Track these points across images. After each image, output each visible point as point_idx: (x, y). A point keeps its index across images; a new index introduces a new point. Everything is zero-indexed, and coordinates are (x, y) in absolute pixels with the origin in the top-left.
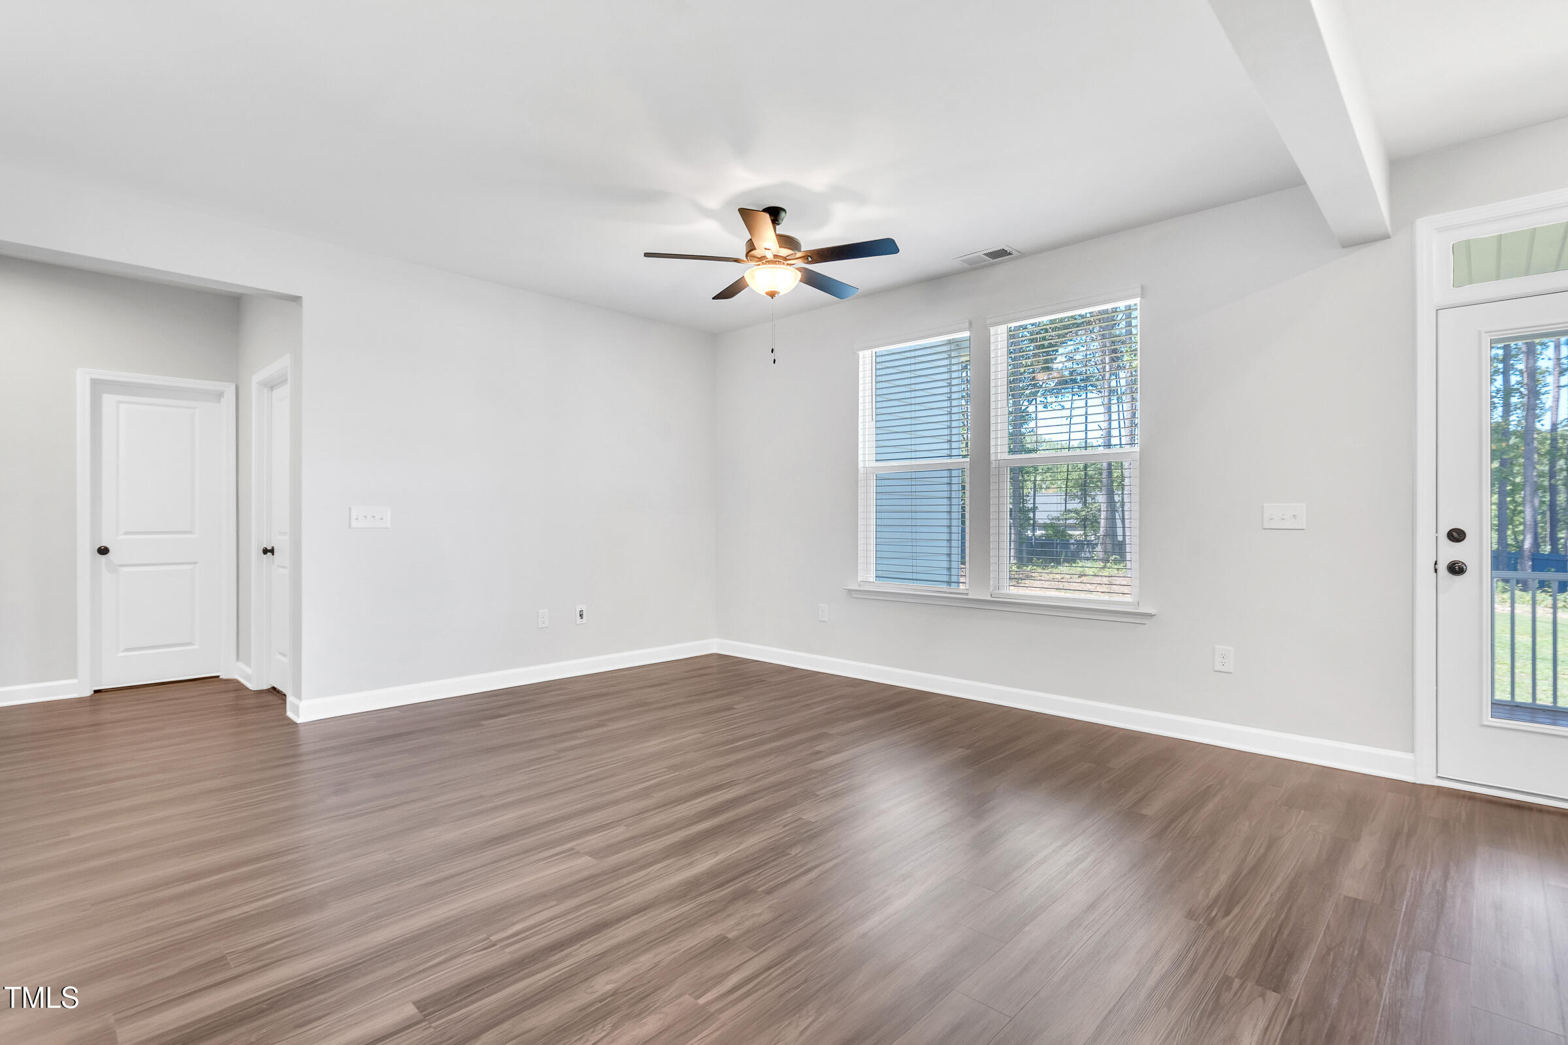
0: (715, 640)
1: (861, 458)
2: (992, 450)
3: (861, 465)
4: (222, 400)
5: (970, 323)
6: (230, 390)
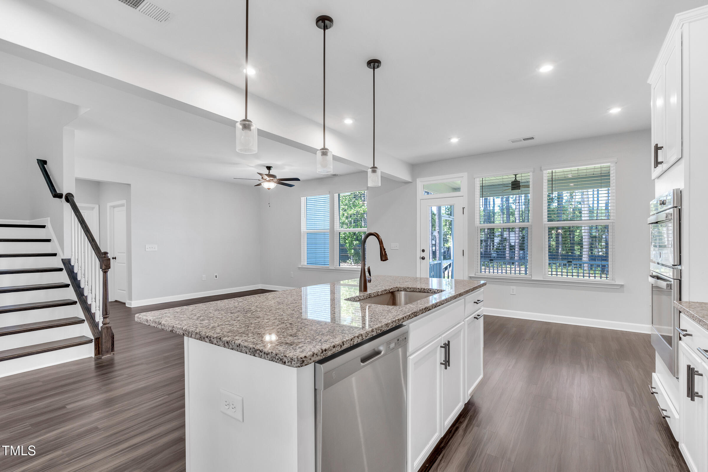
0: (260, 285)
1: (302, 229)
2: (335, 228)
3: (302, 231)
4: (94, 210)
5: (329, 192)
6: (97, 207)
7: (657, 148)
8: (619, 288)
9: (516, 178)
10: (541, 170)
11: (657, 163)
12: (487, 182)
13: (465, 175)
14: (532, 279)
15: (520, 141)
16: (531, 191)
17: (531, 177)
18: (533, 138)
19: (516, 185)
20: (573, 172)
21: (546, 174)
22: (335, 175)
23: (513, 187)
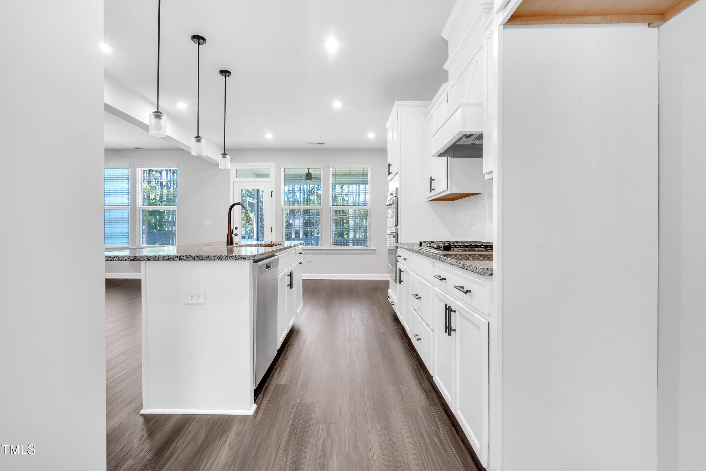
2: (137, 204)
7: (390, 165)
8: (373, 251)
9: (309, 171)
10: (328, 168)
11: (390, 173)
12: (290, 172)
13: (273, 164)
14: (323, 248)
15: (316, 144)
16: (322, 183)
17: (322, 172)
18: (324, 144)
19: (309, 177)
20: (346, 172)
21: (331, 171)
22: (139, 148)
23: (307, 178)
